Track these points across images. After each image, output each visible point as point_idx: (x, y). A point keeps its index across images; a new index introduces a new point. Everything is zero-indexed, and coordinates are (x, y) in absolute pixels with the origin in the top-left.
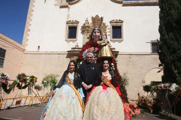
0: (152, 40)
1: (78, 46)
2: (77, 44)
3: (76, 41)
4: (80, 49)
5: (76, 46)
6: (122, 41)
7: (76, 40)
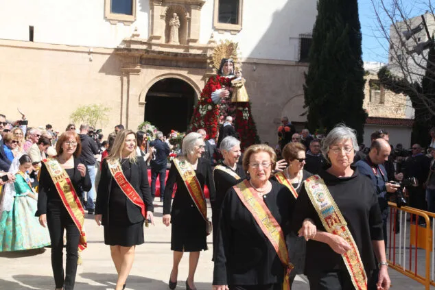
0: (303, 33)
1: (138, 36)
2: (136, 30)
3: (132, 22)
4: (144, 43)
5: (134, 36)
6: (239, 31)
7: (133, 20)
